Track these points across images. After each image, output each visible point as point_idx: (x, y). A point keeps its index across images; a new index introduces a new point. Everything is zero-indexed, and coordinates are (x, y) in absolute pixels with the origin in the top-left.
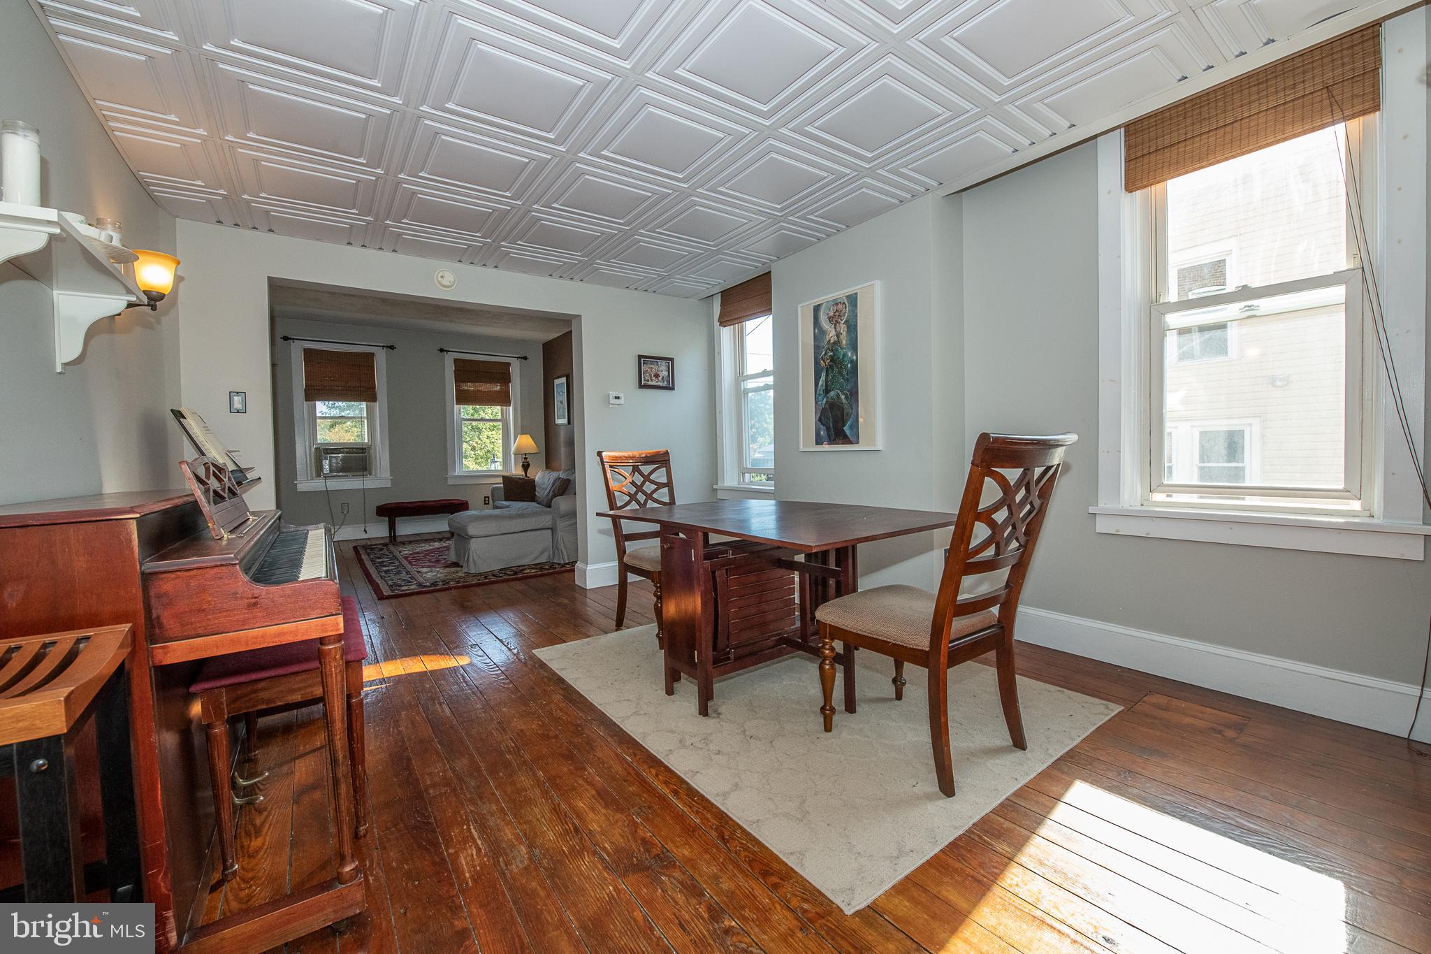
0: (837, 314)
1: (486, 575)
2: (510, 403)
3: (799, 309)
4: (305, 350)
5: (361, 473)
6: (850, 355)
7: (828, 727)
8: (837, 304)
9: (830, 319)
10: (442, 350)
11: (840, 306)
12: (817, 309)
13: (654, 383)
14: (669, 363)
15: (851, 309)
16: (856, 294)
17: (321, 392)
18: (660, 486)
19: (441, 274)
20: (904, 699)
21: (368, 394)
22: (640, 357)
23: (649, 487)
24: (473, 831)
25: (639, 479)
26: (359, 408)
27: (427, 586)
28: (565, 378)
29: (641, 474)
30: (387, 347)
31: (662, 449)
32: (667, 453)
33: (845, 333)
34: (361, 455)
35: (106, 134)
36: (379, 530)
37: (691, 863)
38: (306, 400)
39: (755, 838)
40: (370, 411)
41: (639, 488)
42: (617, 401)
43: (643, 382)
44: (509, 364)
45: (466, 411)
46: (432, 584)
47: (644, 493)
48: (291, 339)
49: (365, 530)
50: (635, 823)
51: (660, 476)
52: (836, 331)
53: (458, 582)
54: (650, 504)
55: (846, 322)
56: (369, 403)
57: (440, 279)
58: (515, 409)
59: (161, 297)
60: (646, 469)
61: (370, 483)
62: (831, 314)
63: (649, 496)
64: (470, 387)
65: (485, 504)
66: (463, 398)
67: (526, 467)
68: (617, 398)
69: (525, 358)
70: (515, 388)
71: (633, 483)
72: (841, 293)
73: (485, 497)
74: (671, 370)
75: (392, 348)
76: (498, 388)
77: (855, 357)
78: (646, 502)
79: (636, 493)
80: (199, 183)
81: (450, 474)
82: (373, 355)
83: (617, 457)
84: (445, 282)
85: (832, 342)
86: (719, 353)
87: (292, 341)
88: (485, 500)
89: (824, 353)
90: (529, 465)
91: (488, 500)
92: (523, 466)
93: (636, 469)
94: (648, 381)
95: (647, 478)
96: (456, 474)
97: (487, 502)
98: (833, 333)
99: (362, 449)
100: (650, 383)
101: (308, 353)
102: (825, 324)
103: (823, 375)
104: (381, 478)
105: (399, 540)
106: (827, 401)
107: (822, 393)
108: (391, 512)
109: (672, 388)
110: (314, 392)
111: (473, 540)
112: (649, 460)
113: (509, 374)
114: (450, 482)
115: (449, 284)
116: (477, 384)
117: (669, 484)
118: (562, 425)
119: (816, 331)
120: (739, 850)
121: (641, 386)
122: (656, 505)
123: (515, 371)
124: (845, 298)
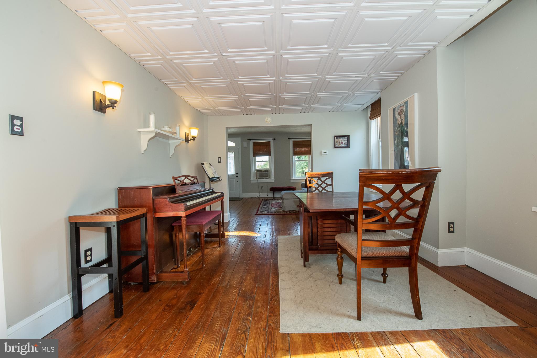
0: (401, 111)
1: (287, 212)
2: (311, 154)
3: (389, 110)
4: (253, 142)
5: (266, 178)
6: (405, 129)
7: (340, 283)
8: (401, 106)
9: (399, 113)
10: (289, 138)
11: (402, 107)
12: (394, 109)
13: (341, 146)
14: (347, 137)
15: (406, 108)
16: (408, 101)
17: (257, 154)
18: (328, 185)
19: (267, 118)
20: (387, 284)
21: (268, 154)
22: (335, 136)
23: (323, 185)
24: (222, 275)
25: (320, 182)
26: (266, 158)
27: (270, 213)
29: (321, 180)
30: (274, 139)
31: (330, 172)
32: (332, 173)
33: (404, 119)
34: (266, 172)
35: (187, 103)
36: (271, 195)
37: (257, 301)
38: (254, 156)
39: (279, 303)
40: (269, 159)
41: (320, 186)
42: (325, 154)
43: (336, 146)
44: (311, 141)
45: (296, 158)
46: (271, 213)
47: (321, 187)
49: (267, 195)
50: (255, 286)
51: (329, 181)
52: (401, 119)
53: (278, 213)
54: (324, 191)
55: (404, 114)
56: (269, 156)
57: (266, 120)
59: (195, 137)
60: (323, 179)
61: (269, 181)
62: (399, 111)
63: (323, 189)
64: (298, 149)
68: (325, 152)
71: (317, 184)
72: (402, 102)
74: (348, 140)
76: (307, 149)
77: (407, 130)
78: (322, 190)
79: (318, 187)
80: (207, 108)
81: (291, 178)
82: (270, 142)
83: (312, 174)
84: (268, 121)
85: (399, 123)
86: (370, 131)
87: (250, 140)
89: (397, 129)
93: (319, 178)
94: (338, 145)
95: (323, 182)
96: (293, 178)
98: (400, 120)
99: (267, 170)
100: (339, 146)
101: (255, 143)
102: (397, 116)
103: (397, 139)
104: (272, 179)
105: (275, 198)
106: (398, 150)
107: (396, 147)
108: (274, 190)
109: (349, 147)
110: (255, 154)
111: (284, 200)
112: (324, 175)
114: (291, 181)
115: (269, 121)
116: (300, 148)
117: (332, 185)
119: (394, 119)
120: (272, 304)
121: (335, 147)
122: (325, 192)
124: (404, 103)
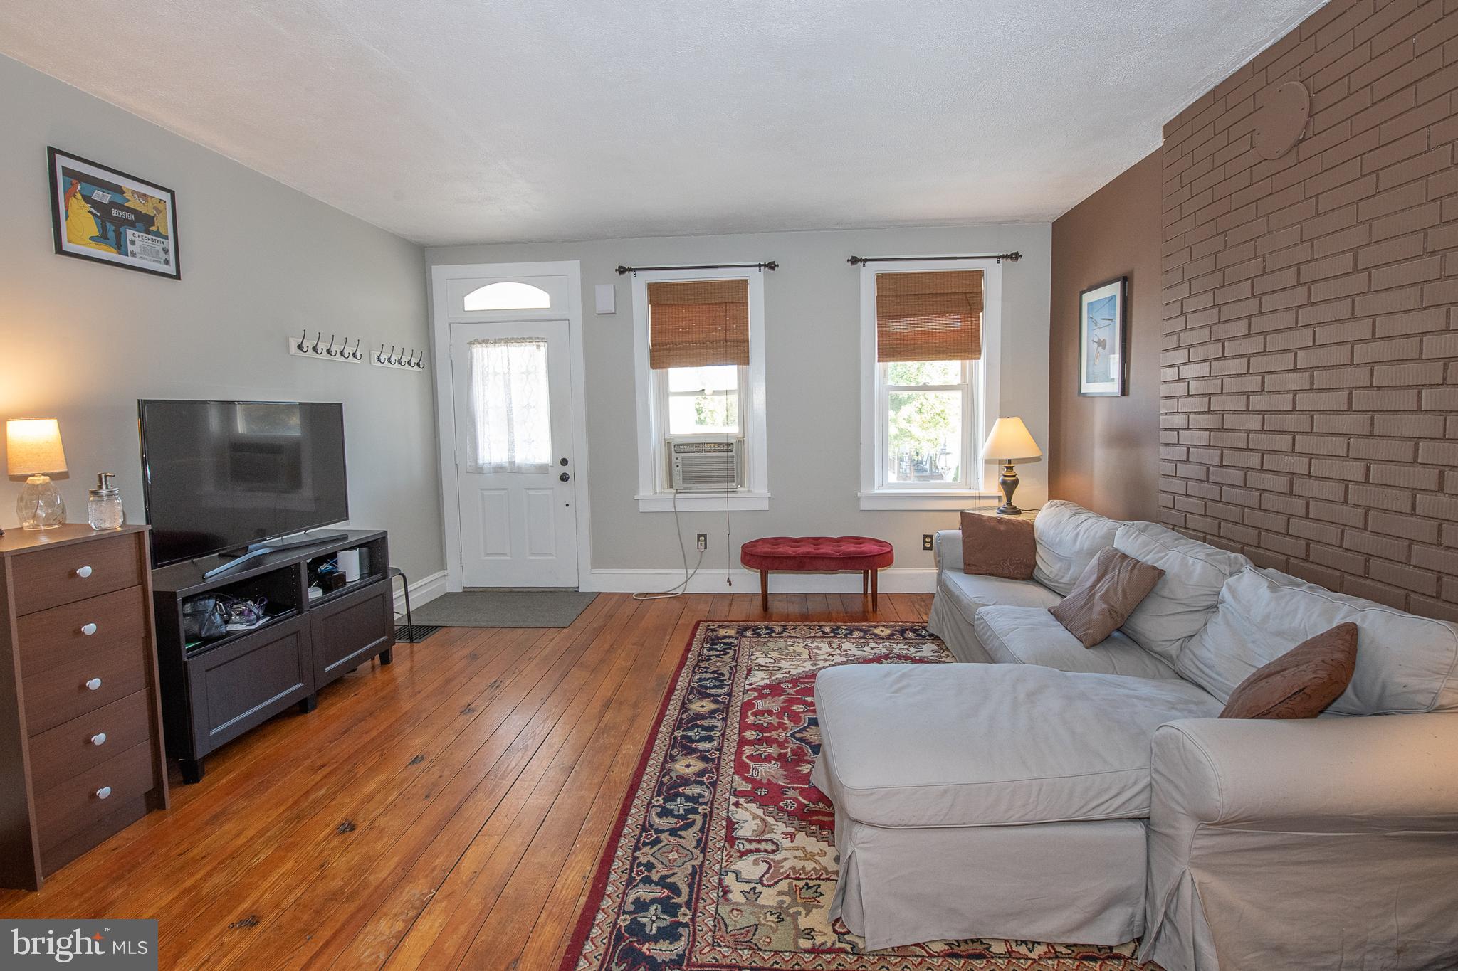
2: (980, 351)
4: (650, 286)
5: (724, 485)
10: (854, 260)
17: (672, 353)
21: (738, 351)
26: (724, 375)
28: (1118, 285)
30: (765, 266)
34: (725, 454)
36: (747, 582)
38: (654, 367)
40: (742, 380)
44: (980, 274)
48: (630, 270)
49: (729, 581)
56: (741, 367)
58: (989, 365)
61: (738, 501)
64: (902, 326)
65: (925, 548)
66: (892, 349)
67: (1010, 486)
69: (1015, 256)
70: (991, 321)
73: (925, 536)
75: (771, 266)
76: (957, 324)
81: (864, 491)
82: (744, 282)
87: (632, 273)
88: (925, 542)
90: (1016, 483)
91: (931, 542)
92: (1004, 483)
96: (875, 491)
97: (928, 545)
99: (728, 445)
101: (656, 292)
104: (754, 495)
108: (764, 557)
110: (662, 355)
113: (980, 293)
114: (865, 505)
116: (919, 320)
118: (1102, 396)
123: (992, 289)
